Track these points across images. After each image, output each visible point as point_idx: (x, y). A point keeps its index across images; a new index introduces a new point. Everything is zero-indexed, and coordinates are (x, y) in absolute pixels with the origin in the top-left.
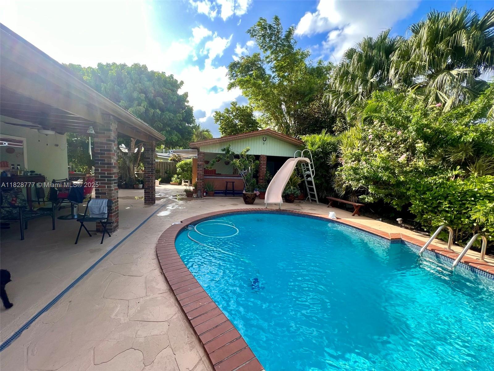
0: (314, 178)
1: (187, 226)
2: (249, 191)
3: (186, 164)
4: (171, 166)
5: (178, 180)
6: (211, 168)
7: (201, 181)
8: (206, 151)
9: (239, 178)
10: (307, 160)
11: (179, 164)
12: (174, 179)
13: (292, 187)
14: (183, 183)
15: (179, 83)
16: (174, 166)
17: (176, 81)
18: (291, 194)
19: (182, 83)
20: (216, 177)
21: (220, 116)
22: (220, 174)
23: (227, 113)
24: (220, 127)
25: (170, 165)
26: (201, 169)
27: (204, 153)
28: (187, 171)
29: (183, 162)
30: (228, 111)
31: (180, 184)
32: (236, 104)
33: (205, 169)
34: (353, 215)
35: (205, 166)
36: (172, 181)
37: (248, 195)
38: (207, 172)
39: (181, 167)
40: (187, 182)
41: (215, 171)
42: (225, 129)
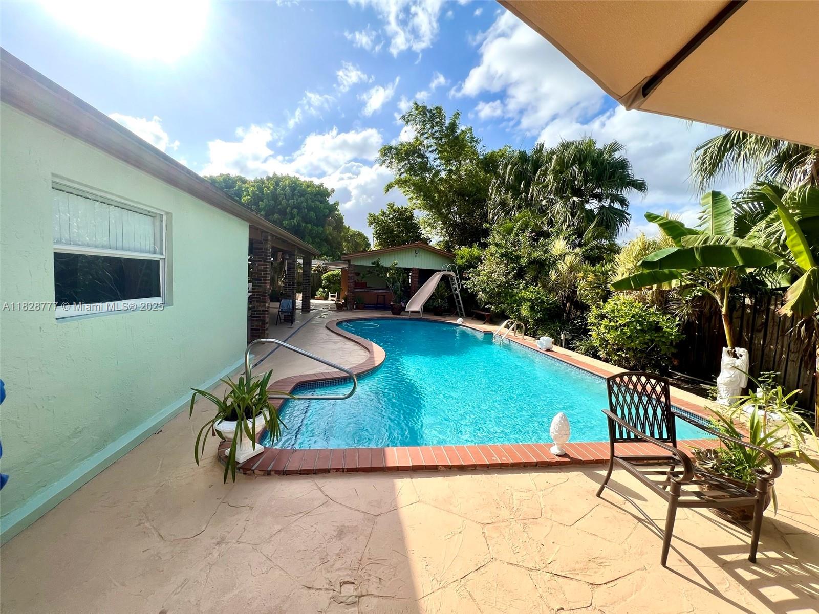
0: (460, 291)
1: (342, 322)
2: (396, 303)
3: (333, 275)
4: (315, 277)
5: (324, 294)
6: (362, 281)
7: (351, 293)
8: (356, 264)
9: (388, 291)
10: (453, 274)
11: (324, 276)
12: (318, 293)
13: (439, 300)
14: (330, 298)
15: (329, 191)
16: (318, 277)
17: (326, 189)
18: (439, 306)
19: (333, 191)
20: (366, 290)
21: (374, 219)
22: (371, 287)
23: (383, 216)
24: (374, 232)
25: (313, 277)
26: (351, 281)
27: (355, 265)
28: (334, 283)
29: (329, 273)
30: (384, 214)
31: (326, 299)
32: (394, 205)
33: (355, 281)
34: (484, 323)
35: (356, 278)
36: (317, 295)
37: (395, 306)
38: (358, 285)
39: (328, 279)
40: (334, 297)
41: (366, 283)
42: (380, 234)
